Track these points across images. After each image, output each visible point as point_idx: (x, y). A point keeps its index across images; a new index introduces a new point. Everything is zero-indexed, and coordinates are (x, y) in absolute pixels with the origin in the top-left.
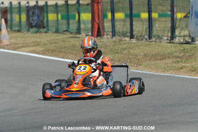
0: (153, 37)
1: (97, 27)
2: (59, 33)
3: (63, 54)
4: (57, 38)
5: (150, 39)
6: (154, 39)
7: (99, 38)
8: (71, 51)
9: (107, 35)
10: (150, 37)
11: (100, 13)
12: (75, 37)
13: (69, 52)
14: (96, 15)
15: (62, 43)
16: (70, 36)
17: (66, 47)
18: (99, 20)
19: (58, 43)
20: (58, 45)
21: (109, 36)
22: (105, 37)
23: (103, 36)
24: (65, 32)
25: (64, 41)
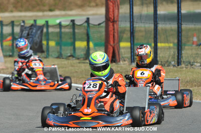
0: (182, 63)
1: (111, 51)
2: (63, 58)
3: (75, 79)
4: (63, 63)
5: (178, 65)
6: (183, 65)
7: (114, 64)
8: (84, 76)
9: (125, 61)
10: (179, 63)
11: (116, 34)
12: (84, 63)
13: (83, 77)
14: (111, 36)
15: (70, 68)
16: (78, 61)
17: (76, 72)
18: (114, 42)
19: (66, 68)
20: (67, 69)
21: (126, 62)
22: (121, 62)
23: (119, 61)
24: (71, 58)
25: (72, 66)
